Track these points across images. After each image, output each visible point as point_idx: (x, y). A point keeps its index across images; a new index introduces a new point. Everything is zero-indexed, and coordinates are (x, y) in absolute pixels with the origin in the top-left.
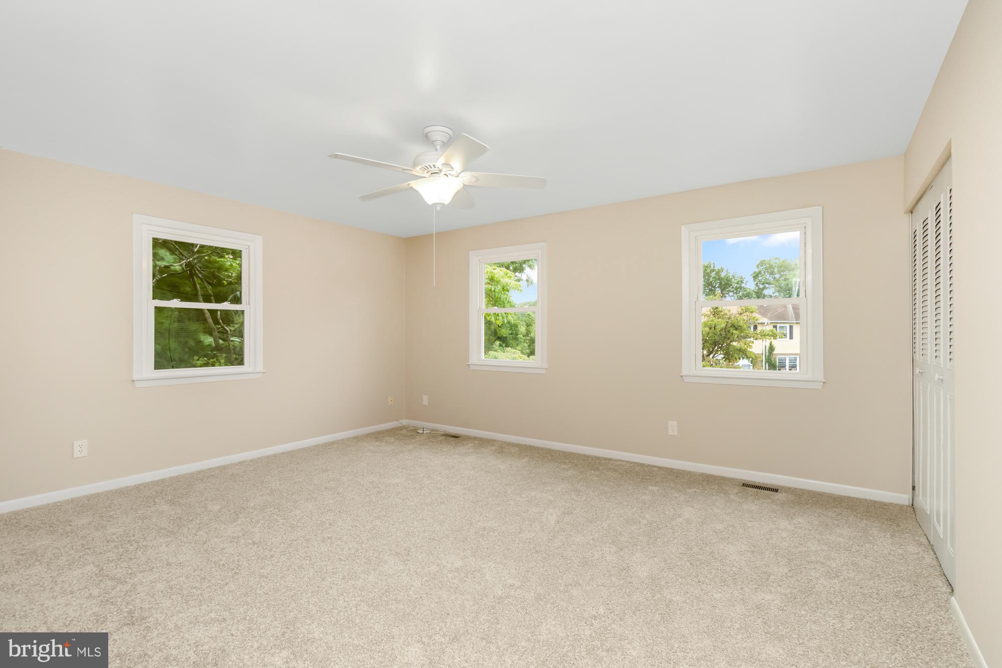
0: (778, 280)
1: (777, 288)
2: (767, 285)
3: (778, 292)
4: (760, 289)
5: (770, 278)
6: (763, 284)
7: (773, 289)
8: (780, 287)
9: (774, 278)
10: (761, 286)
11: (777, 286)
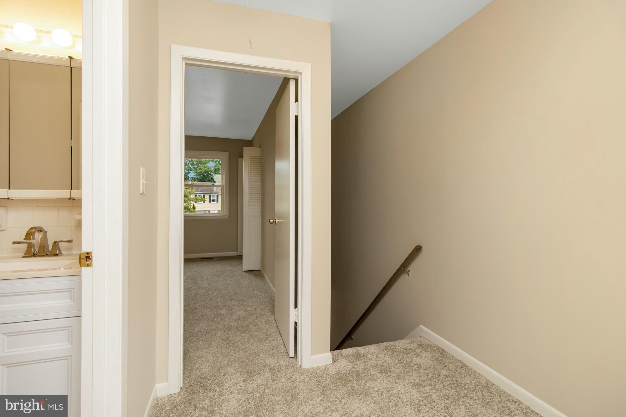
0: (196, 169)
1: (196, 174)
2: (190, 171)
3: (196, 175)
4: (186, 173)
5: (192, 167)
6: (188, 170)
7: (193, 173)
8: (197, 173)
9: (194, 168)
10: (187, 172)
11: (195, 172)
